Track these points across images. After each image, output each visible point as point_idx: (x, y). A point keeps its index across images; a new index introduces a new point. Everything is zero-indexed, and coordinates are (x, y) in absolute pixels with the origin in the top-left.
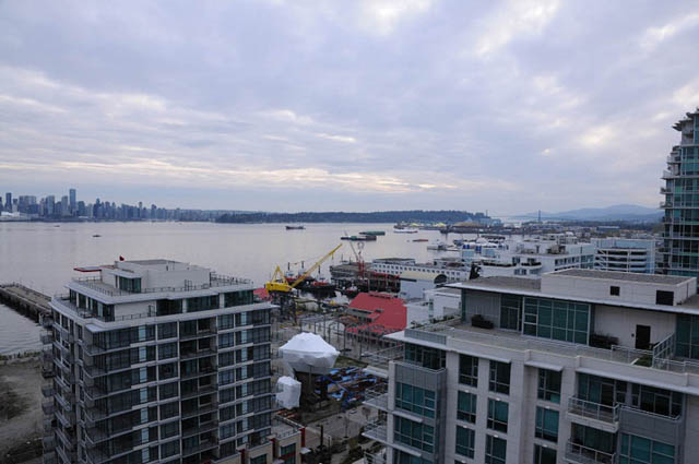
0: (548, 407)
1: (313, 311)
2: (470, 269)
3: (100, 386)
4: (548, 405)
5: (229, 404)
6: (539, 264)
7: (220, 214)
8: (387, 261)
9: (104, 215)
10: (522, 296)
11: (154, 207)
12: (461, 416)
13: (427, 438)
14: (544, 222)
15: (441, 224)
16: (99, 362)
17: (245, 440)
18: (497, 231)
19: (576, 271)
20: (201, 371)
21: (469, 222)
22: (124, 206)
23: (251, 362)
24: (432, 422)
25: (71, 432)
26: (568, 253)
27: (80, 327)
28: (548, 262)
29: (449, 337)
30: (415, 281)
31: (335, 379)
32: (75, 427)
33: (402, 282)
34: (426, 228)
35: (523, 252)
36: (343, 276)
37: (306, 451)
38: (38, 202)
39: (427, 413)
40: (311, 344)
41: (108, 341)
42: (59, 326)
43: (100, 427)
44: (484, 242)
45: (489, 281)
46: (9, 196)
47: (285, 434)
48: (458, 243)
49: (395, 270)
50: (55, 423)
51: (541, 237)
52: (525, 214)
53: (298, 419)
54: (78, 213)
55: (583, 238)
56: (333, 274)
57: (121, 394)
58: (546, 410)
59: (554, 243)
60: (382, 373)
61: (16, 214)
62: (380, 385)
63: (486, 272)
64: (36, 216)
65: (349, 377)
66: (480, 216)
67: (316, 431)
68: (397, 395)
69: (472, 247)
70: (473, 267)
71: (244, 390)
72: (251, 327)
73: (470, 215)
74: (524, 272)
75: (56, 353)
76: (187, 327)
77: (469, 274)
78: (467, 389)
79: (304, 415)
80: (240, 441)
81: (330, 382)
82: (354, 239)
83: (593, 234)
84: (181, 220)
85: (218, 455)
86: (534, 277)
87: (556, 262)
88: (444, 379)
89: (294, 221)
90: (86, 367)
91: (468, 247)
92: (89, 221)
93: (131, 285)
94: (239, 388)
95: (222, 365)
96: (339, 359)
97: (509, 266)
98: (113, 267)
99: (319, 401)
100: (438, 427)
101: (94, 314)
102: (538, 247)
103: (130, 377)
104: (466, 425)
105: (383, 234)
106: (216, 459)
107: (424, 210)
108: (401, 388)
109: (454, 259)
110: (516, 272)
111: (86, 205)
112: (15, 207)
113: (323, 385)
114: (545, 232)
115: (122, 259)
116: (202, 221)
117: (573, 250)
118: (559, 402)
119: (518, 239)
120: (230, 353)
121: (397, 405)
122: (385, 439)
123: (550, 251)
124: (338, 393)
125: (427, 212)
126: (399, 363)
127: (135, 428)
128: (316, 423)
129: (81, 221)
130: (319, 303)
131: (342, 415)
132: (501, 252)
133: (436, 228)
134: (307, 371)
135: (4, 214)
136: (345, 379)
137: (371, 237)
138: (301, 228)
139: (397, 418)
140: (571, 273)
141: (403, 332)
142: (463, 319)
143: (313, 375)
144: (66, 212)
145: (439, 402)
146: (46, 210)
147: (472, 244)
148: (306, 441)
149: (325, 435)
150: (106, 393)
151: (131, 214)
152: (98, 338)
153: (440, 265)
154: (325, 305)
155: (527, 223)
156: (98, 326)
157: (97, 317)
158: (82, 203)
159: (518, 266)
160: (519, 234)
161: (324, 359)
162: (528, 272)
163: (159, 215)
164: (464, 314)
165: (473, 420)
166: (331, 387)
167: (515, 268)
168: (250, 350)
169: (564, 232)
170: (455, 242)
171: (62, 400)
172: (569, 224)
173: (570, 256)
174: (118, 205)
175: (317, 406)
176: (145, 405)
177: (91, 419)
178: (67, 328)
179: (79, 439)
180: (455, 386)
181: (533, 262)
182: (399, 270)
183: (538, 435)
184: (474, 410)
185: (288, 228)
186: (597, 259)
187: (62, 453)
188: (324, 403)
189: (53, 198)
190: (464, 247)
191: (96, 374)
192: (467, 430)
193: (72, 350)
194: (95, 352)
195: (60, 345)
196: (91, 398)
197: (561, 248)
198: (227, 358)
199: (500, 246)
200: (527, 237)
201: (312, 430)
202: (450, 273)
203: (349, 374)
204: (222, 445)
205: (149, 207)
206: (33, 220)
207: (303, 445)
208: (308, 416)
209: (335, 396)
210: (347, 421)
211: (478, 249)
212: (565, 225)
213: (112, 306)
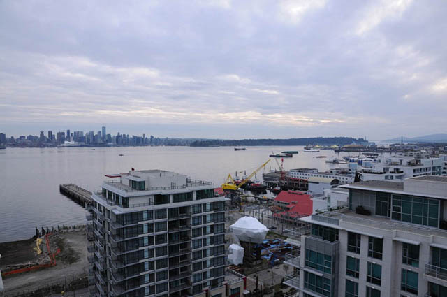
0: (410, 270)
1: (252, 203)
2: (354, 175)
3: (120, 247)
4: (410, 268)
5: (199, 260)
6: (402, 172)
7: (193, 141)
8: (300, 171)
9: (122, 142)
10: (391, 194)
11: (152, 137)
12: (349, 273)
13: (326, 287)
14: (406, 144)
15: (335, 146)
16: (119, 233)
17: (208, 284)
18: (373, 150)
19: (428, 177)
20: (181, 239)
21: (354, 144)
22: (134, 137)
23: (213, 235)
24: (329, 276)
25: (104, 274)
26: (423, 165)
27: (108, 211)
28: (408, 171)
29: (341, 221)
30: (318, 183)
31: (266, 246)
32: (106, 271)
33: (309, 184)
34: (325, 149)
35: (391, 164)
36: (270, 180)
37: (247, 292)
38: (84, 135)
39: (326, 270)
40: (251, 224)
41: (125, 220)
42: (96, 210)
43: (121, 272)
44: (364, 158)
45: (367, 183)
46: (68, 131)
47: (233, 281)
48: (346, 159)
49: (305, 176)
50: (95, 268)
51: (404, 154)
52: (391, 138)
53: (242, 272)
54: (107, 141)
55: (433, 155)
56: (264, 179)
57: (133, 252)
58: (408, 271)
59: (413, 158)
60: (296, 243)
61: (72, 143)
62: (296, 251)
63: (365, 177)
64: (83, 143)
65: (275, 246)
66: (361, 140)
67: (253, 280)
68: (306, 257)
69: (356, 161)
70: (357, 174)
71: (208, 252)
72: (213, 212)
73: (354, 140)
74: (392, 177)
75: (95, 226)
76: (173, 212)
77: (354, 179)
78: (353, 255)
79: (246, 269)
80: (205, 284)
81: (262, 248)
82: (278, 156)
83: (441, 152)
84: (169, 145)
85: (191, 292)
86: (399, 181)
87: (414, 170)
88: (338, 248)
89: (239, 145)
90: (112, 235)
91: (353, 161)
92: (114, 146)
93: (138, 186)
94: (205, 251)
95: (194, 236)
96: (268, 234)
97: (381, 173)
98: (128, 174)
99: (256, 260)
100: (334, 280)
101: (117, 203)
102: (401, 161)
103: (138, 242)
104: (352, 279)
105: (297, 153)
106: (190, 295)
107: (324, 137)
108: (309, 254)
109: (344, 169)
110: (386, 177)
111: (112, 136)
112: (72, 138)
113: (258, 251)
114: (406, 151)
115: (133, 169)
116: (182, 145)
117: (426, 162)
118: (418, 267)
119: (387, 156)
120: (199, 229)
121: (306, 264)
122: (298, 286)
123: (409, 164)
124: (268, 255)
125: (325, 138)
126: (308, 237)
127: (141, 274)
128: (254, 274)
129: (109, 146)
130: (256, 198)
131: (270, 270)
132: (376, 164)
133: (332, 149)
134: (248, 241)
135: (66, 142)
136: (272, 246)
137: (289, 155)
138: (244, 149)
139: (306, 273)
140: (426, 178)
141: (310, 217)
142: (350, 209)
143: (251, 243)
144: (100, 141)
145: (334, 263)
146: (89, 140)
147: (356, 159)
148: (247, 286)
149: (259, 283)
150: (124, 251)
151: (139, 142)
152: (119, 218)
153: (334, 173)
154: (259, 199)
155: (393, 145)
156: (119, 210)
157: (118, 205)
158: (109, 135)
159: (388, 174)
160: (388, 152)
161: (259, 233)
162: (394, 178)
163: (155, 142)
164: (351, 205)
165: (357, 276)
166: (263, 252)
167: (385, 175)
168: (212, 227)
169: (420, 150)
170: (344, 157)
171: (98, 255)
172: (422, 145)
173: (425, 167)
174: (131, 136)
175: (254, 263)
176: (147, 260)
177: (115, 267)
178: (101, 211)
179: (109, 279)
180: (345, 253)
181: (398, 171)
182: (307, 176)
183: (403, 288)
184: (358, 269)
185: (236, 149)
186: (444, 168)
187: (99, 287)
188: (259, 262)
189: (92, 132)
190: (351, 161)
191: (118, 240)
192: (353, 282)
193: (104, 225)
194: (117, 227)
195: (97, 222)
196: (115, 254)
197: (417, 161)
198: (198, 232)
199: (375, 160)
200: (393, 154)
201: (250, 278)
202: (341, 178)
203: (275, 243)
204: (194, 287)
205: (149, 137)
206: (82, 146)
207: (245, 288)
208: (248, 270)
209: (265, 257)
210: (273, 274)
211: (360, 163)
212: (420, 145)
213: (127, 198)
